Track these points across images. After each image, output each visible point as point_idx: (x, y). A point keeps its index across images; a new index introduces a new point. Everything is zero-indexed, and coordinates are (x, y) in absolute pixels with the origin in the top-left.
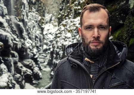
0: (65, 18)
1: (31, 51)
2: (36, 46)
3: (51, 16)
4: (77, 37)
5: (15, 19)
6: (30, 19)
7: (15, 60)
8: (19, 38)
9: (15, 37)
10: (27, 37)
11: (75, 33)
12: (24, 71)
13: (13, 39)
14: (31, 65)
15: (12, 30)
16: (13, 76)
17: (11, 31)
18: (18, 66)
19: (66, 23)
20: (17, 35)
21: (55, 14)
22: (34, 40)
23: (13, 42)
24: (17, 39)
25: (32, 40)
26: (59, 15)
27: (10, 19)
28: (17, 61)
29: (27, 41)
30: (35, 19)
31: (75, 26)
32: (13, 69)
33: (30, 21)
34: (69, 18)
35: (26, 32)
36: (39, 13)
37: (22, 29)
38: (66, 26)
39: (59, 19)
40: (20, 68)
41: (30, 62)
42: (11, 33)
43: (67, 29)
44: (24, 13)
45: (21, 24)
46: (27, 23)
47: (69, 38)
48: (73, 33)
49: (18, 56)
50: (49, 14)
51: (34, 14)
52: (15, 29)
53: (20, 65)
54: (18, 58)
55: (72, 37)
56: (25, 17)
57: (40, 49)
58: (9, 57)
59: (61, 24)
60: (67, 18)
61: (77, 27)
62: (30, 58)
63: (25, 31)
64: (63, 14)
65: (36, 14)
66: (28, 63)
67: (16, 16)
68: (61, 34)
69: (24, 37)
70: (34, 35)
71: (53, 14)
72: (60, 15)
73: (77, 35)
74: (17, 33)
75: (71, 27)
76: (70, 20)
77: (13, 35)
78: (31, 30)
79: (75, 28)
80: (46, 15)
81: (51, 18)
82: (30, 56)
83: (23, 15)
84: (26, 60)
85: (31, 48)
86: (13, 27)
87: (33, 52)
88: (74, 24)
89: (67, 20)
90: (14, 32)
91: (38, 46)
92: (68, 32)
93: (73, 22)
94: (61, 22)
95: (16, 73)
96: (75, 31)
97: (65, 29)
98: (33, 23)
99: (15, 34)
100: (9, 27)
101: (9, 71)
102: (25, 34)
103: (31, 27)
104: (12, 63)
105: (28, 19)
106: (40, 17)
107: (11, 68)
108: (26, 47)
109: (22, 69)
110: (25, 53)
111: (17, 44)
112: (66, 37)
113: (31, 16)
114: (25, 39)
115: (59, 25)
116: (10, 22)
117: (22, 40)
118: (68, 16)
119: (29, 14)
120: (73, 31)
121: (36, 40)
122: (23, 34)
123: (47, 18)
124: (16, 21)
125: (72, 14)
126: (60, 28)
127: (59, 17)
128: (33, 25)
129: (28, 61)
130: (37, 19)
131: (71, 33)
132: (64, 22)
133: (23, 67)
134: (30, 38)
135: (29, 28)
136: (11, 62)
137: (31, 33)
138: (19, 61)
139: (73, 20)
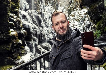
0: (73, 10)
1: (48, 36)
2: (51, 32)
3: (63, 9)
4: (83, 24)
5: (35, 12)
6: (46, 11)
7: (36, 43)
8: (38, 26)
9: (36, 26)
10: (44, 25)
11: (81, 21)
12: (42, 51)
13: (34, 28)
14: (48, 47)
15: (33, 20)
16: (35, 55)
17: (32, 22)
18: (38, 48)
19: (74, 14)
20: (37, 24)
21: (66, 7)
22: (50, 28)
23: (33, 30)
24: (37, 28)
25: (48, 27)
26: (68, 8)
27: (31, 12)
28: (37, 44)
29: (44, 29)
30: (50, 12)
31: (81, 16)
32: (34, 50)
33: (46, 14)
34: (77, 10)
35: (44, 22)
36: (53, 7)
37: (41, 19)
38: (75, 16)
39: (69, 11)
40: (40, 49)
41: (47, 45)
42: (32, 23)
43: (75, 18)
44: (42, 7)
45: (39, 16)
46: (44, 15)
47: (77, 25)
48: (79, 21)
49: (38, 40)
50: (61, 7)
51: (49, 8)
52: (35, 19)
53: (39, 47)
54: (38, 42)
55: (79, 25)
56: (43, 10)
57: (54, 34)
58: (31, 41)
59: (70, 15)
60: (75, 10)
61: (83, 17)
62: (47, 41)
63: (42, 21)
64: (72, 7)
65: (51, 7)
66: (45, 46)
67: (36, 10)
68: (71, 22)
69: (42, 26)
70: (50, 24)
71: (64, 7)
72: (70, 8)
73: (83, 23)
74: (37, 23)
75: (78, 17)
76: (77, 12)
77: (34, 25)
78: (48, 20)
79: (81, 17)
80: (59, 8)
81: (63, 10)
82: (47, 40)
83: (41, 9)
84: (44, 43)
85: (48, 34)
86: (34, 19)
87: (49, 37)
88: (81, 15)
89: (75, 12)
90: (34, 22)
91: (53, 32)
92: (76, 21)
93: (79, 13)
94: (70, 13)
95: (37, 53)
96: (81, 20)
97: (74, 18)
98: (49, 15)
99: (35, 24)
100: (31, 18)
101: (31, 51)
102: (43, 24)
103: (48, 18)
104: (33, 46)
105: (45, 12)
106: (54, 10)
107: (33, 49)
108: (44, 33)
109: (41, 50)
110: (43, 38)
111: (37, 31)
112: (74, 25)
113: (47, 9)
114: (43, 27)
115: (69, 16)
116: (32, 15)
117: (41, 28)
118: (75, 8)
119: (46, 8)
120: (79, 20)
121: (51, 28)
122: (41, 23)
123: (60, 10)
124: (36, 13)
125: (78, 7)
126: (70, 18)
127: (69, 9)
128: (49, 17)
129: (46, 44)
130: (52, 11)
131: (78, 21)
132: (72, 13)
133: (42, 49)
134: (47, 26)
135: (46, 19)
136: (33, 44)
137: (47, 23)
138: (39, 44)
139: (80, 11)
